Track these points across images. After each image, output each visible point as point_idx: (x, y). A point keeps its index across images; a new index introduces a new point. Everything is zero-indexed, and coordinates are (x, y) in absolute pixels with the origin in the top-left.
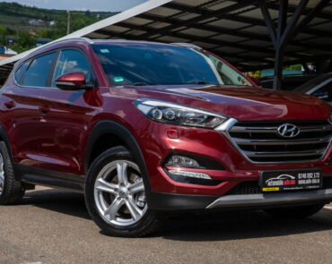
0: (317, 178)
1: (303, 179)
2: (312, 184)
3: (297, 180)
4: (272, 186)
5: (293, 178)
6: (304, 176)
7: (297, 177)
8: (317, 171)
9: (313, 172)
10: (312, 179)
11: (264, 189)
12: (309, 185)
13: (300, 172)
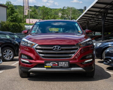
1: (61, 64)
2: (65, 66)
3: (58, 64)
5: (56, 63)
6: (61, 63)
8: (67, 62)
9: (65, 62)
10: (64, 64)
11: (45, 67)
12: (63, 66)
13: (60, 62)
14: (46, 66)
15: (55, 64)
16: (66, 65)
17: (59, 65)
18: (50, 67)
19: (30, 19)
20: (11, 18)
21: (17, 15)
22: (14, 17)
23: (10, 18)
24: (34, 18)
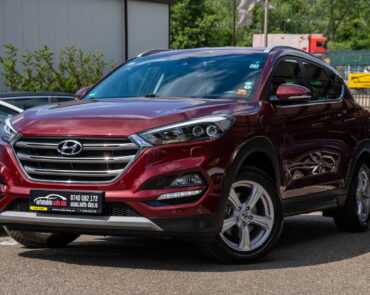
0: (94, 202)
1: (75, 201)
2: (87, 208)
3: (69, 201)
4: (40, 206)
5: (64, 199)
6: (78, 198)
7: (69, 198)
8: (96, 194)
9: (89, 194)
10: (87, 202)
11: (32, 208)
12: (83, 208)
13: (73, 193)
14: (35, 205)
15: (60, 200)
16: (91, 205)
17: (72, 204)
18: (45, 209)
19: (270, 36)
20: (190, 38)
21: (212, 25)
22: (200, 33)
23: (186, 38)
24: (289, 29)
